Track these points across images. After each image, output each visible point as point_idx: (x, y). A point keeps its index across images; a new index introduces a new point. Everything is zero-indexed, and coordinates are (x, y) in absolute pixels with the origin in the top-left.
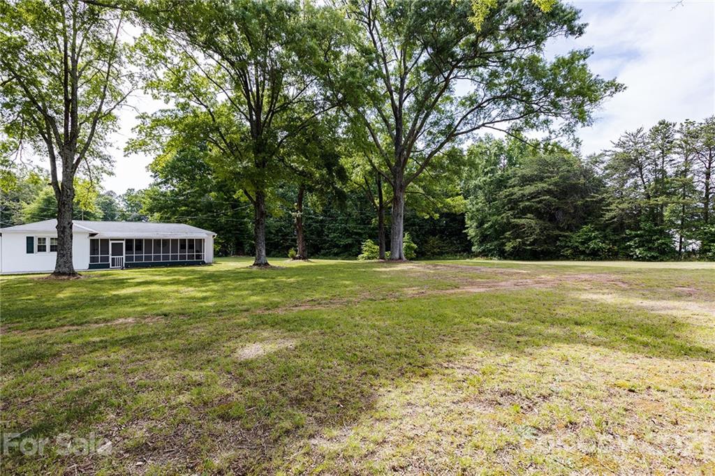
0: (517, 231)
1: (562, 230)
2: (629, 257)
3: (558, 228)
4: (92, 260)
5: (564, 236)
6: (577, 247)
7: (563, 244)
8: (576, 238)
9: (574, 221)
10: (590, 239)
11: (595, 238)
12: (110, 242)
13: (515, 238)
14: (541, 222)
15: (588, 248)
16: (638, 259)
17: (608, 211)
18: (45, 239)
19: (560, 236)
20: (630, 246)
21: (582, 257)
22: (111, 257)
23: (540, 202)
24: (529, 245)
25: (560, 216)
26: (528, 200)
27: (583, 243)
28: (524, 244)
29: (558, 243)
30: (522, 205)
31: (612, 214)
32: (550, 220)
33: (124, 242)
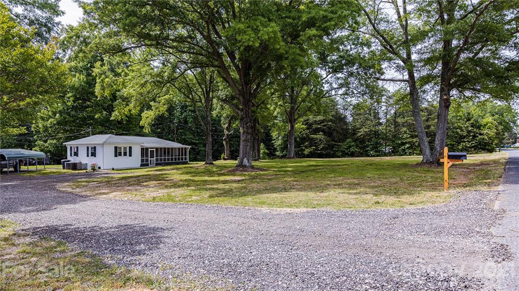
0: (312, 142)
1: (336, 141)
2: (368, 156)
3: (333, 140)
4: (142, 161)
5: (338, 145)
6: (344, 151)
7: (337, 149)
8: (344, 146)
9: (341, 137)
10: (350, 147)
11: (353, 146)
12: (149, 150)
13: (310, 147)
14: (326, 137)
15: (349, 151)
16: (372, 156)
17: (359, 132)
18: (121, 148)
19: (336, 145)
20: (368, 150)
21: (347, 156)
22: (149, 159)
23: (324, 126)
24: (319, 150)
25: (335, 134)
26: (318, 124)
27: (347, 149)
28: (316, 149)
29: (335, 149)
30: (314, 126)
31: (360, 134)
32: (330, 137)
33: (155, 150)
